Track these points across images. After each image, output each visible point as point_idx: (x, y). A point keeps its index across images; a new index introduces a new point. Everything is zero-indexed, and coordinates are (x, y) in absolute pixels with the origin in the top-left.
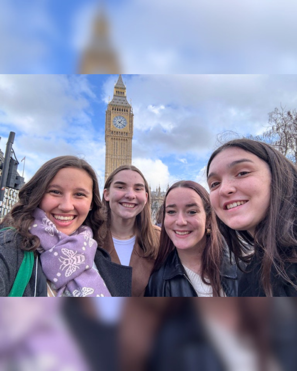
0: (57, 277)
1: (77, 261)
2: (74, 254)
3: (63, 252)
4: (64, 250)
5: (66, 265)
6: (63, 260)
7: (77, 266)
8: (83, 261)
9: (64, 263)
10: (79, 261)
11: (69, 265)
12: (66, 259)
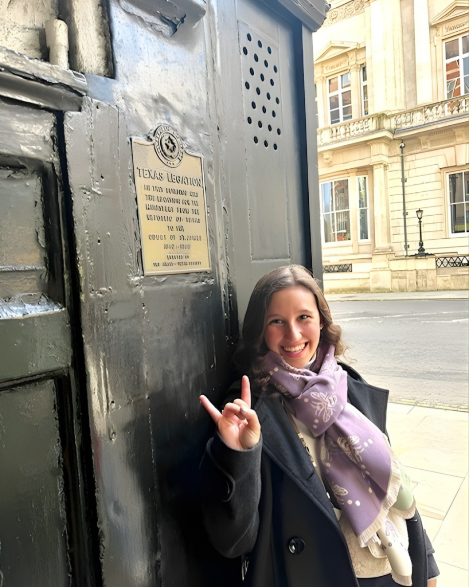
0: (315, 424)
1: (331, 403)
2: (325, 397)
3: (313, 397)
4: (313, 394)
5: (321, 410)
6: (316, 405)
7: (333, 408)
8: (336, 401)
9: (318, 408)
10: (333, 403)
11: (324, 410)
12: (319, 404)
